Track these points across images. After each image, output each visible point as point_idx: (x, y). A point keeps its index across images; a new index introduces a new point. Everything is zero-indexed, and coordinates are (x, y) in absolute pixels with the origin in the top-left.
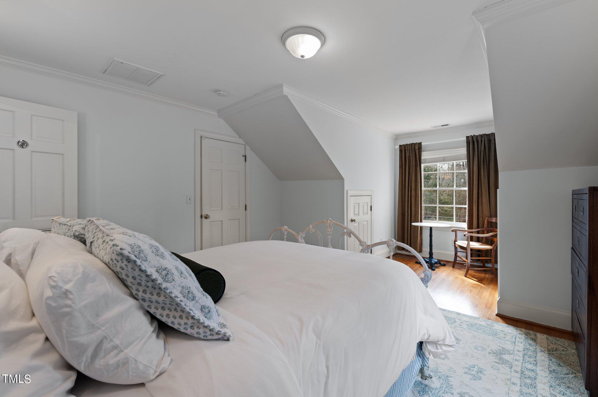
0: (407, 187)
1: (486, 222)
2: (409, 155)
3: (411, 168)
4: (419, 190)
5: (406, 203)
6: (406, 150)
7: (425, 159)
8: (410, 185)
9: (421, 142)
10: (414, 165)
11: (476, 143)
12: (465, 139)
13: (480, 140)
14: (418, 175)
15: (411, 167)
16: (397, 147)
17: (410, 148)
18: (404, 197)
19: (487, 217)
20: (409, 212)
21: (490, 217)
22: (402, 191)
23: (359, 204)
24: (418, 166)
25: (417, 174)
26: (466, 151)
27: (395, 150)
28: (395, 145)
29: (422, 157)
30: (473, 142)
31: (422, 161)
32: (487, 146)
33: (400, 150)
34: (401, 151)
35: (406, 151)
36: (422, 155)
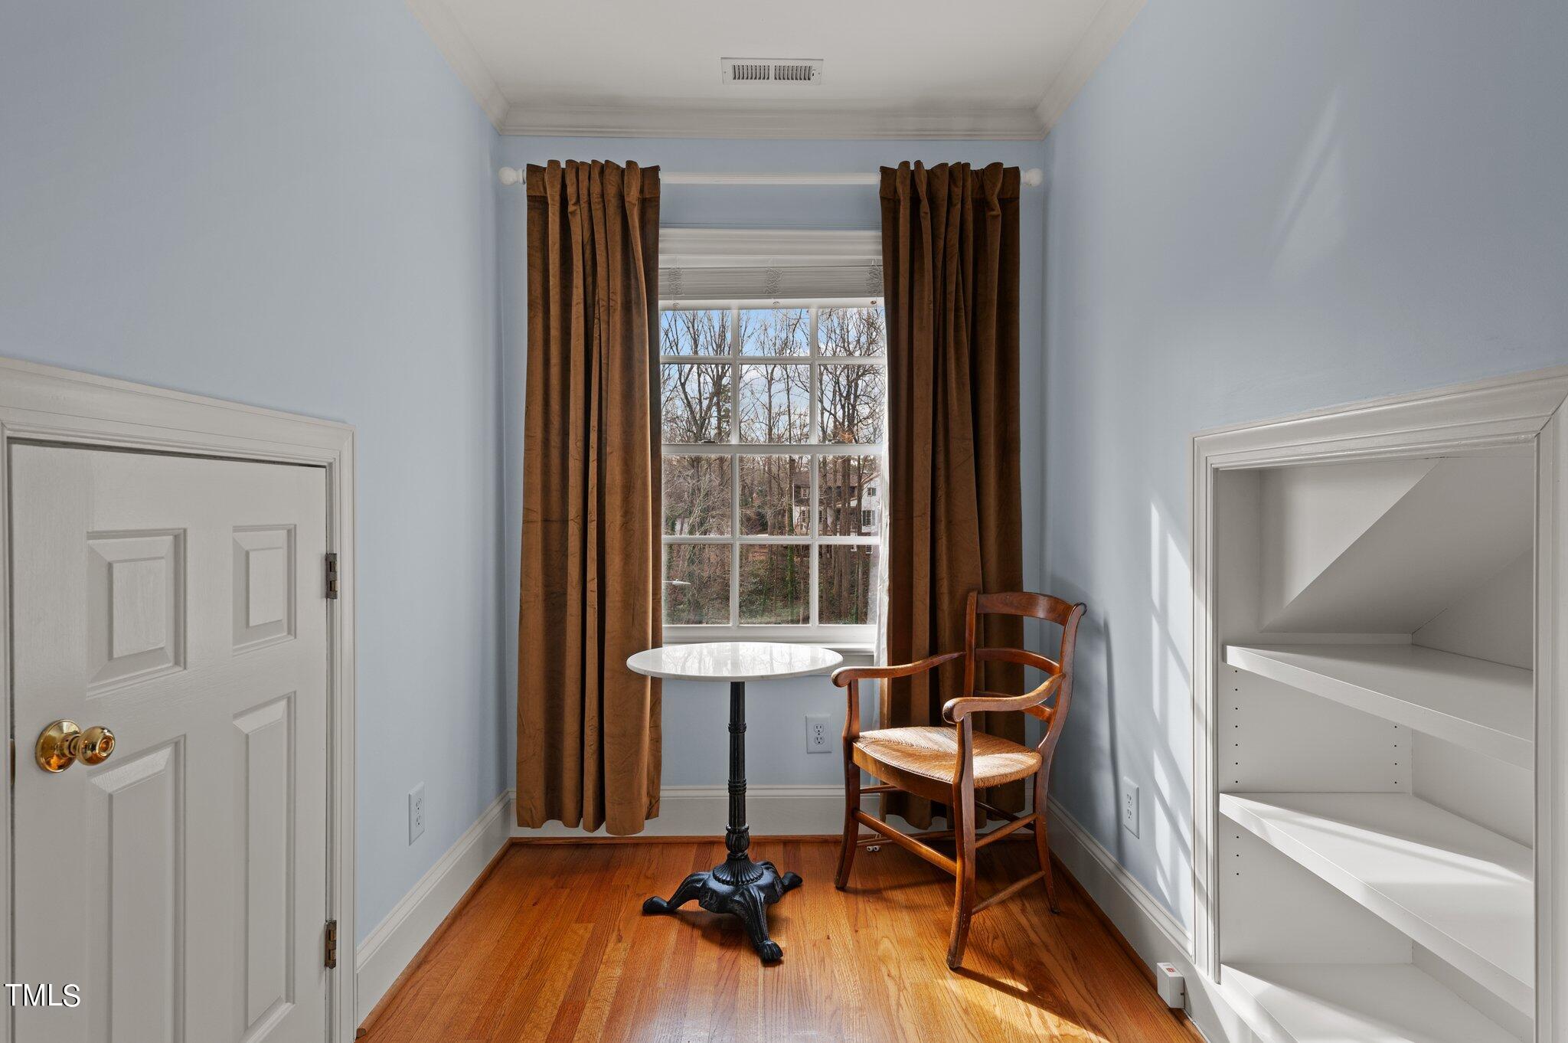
0: (580, 431)
1: (971, 618)
2: (587, 235)
3: (604, 317)
4: (645, 449)
5: (574, 529)
6: (572, 200)
7: (675, 274)
8: (594, 422)
9: (656, 169)
10: (618, 299)
11: (925, 206)
12: (874, 180)
13: (943, 193)
14: (644, 362)
15: (601, 312)
16: (515, 176)
17: (596, 189)
18: (555, 496)
19: (973, 590)
20: (592, 586)
21: (984, 593)
22: (546, 455)
23: (180, 540)
24: (639, 303)
25: (636, 355)
26: (880, 247)
27: (500, 193)
28: (499, 162)
29: (661, 257)
30: (915, 201)
31: (662, 282)
32: (970, 226)
33: (530, 198)
34: (537, 203)
35: (571, 208)
36: (660, 245)
